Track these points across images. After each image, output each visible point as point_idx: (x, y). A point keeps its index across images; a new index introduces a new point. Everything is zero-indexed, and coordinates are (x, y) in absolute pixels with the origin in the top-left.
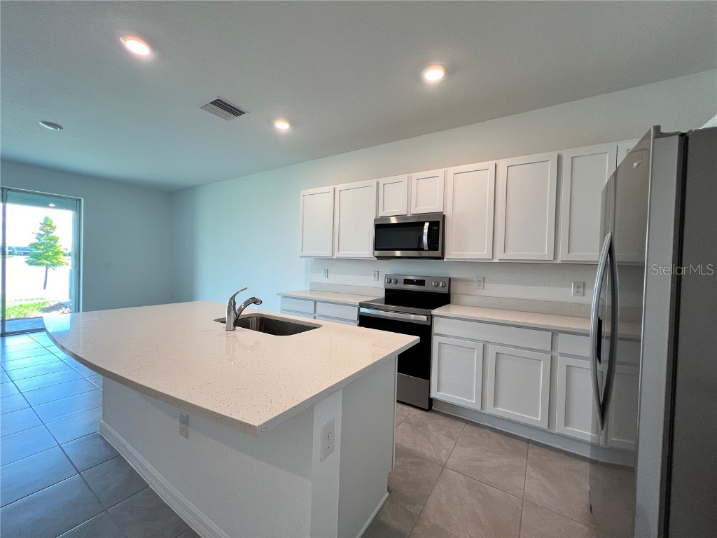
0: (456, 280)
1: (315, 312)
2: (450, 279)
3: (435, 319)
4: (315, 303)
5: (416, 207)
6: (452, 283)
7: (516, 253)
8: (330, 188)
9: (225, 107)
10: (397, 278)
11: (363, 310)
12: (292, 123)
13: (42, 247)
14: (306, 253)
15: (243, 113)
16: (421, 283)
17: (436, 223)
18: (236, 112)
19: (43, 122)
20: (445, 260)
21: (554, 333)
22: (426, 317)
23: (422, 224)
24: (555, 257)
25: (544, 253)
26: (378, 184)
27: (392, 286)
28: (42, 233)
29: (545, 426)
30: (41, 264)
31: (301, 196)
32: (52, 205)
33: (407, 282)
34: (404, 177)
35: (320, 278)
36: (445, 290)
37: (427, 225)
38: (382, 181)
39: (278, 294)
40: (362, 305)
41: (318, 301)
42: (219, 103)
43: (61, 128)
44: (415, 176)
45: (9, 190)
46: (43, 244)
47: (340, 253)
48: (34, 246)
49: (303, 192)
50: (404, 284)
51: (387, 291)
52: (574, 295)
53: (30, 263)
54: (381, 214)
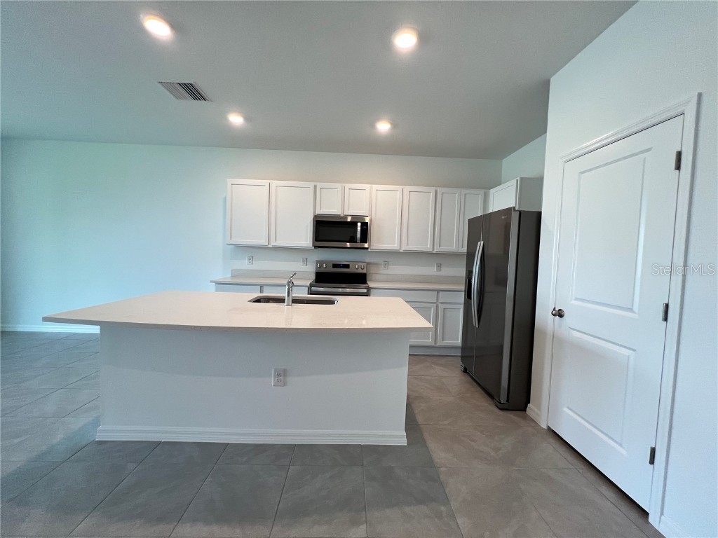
2: (369, 263)
5: (349, 209)
6: (371, 266)
7: (413, 247)
8: (266, 182)
10: (328, 263)
12: (247, 119)
16: (347, 266)
17: (366, 224)
20: (369, 250)
21: (438, 291)
22: (366, 290)
23: (355, 224)
24: (433, 250)
25: (428, 247)
26: (315, 187)
29: (433, 344)
31: (229, 185)
33: (335, 266)
34: (338, 186)
36: (364, 271)
37: (359, 224)
38: (319, 185)
39: (211, 282)
40: (312, 285)
41: (266, 285)
44: (348, 186)
47: (277, 242)
49: (231, 181)
50: (333, 267)
51: (318, 273)
52: (437, 271)
54: (318, 212)
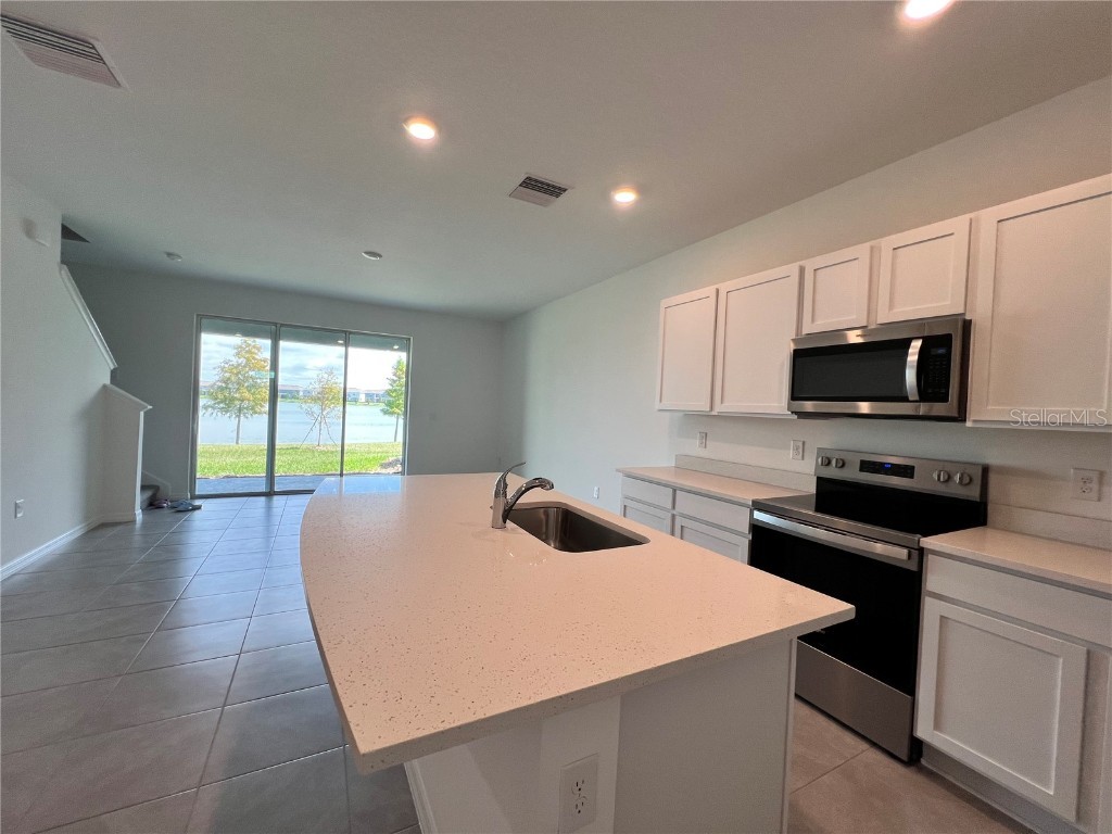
0: (1004, 471)
1: (674, 507)
2: (986, 470)
3: (931, 560)
4: (675, 491)
6: (993, 479)
8: (710, 290)
9: (540, 188)
10: (847, 457)
11: (758, 515)
12: (641, 191)
13: (394, 395)
14: (666, 404)
15: (565, 190)
16: (906, 471)
17: (946, 340)
18: (555, 191)
19: (366, 253)
20: (969, 424)
22: (905, 551)
23: (906, 343)
26: (802, 270)
27: (832, 472)
28: (395, 378)
30: (393, 413)
31: (662, 310)
32: (396, 347)
33: (866, 466)
34: (862, 251)
35: (693, 448)
36: (973, 493)
37: (916, 345)
38: (810, 265)
39: (618, 470)
40: (758, 506)
41: (682, 490)
42: (530, 183)
43: (380, 256)
44: (890, 242)
45: (350, 333)
46: (395, 390)
47: (726, 404)
48: (388, 393)
49: (664, 303)
50: (861, 470)
51: (821, 481)
53: (385, 412)
54: (807, 329)
